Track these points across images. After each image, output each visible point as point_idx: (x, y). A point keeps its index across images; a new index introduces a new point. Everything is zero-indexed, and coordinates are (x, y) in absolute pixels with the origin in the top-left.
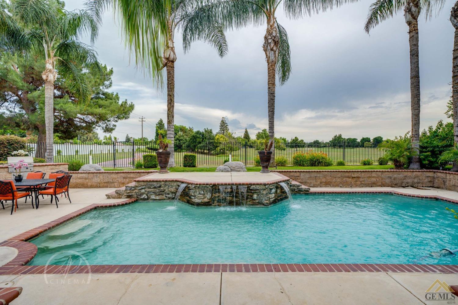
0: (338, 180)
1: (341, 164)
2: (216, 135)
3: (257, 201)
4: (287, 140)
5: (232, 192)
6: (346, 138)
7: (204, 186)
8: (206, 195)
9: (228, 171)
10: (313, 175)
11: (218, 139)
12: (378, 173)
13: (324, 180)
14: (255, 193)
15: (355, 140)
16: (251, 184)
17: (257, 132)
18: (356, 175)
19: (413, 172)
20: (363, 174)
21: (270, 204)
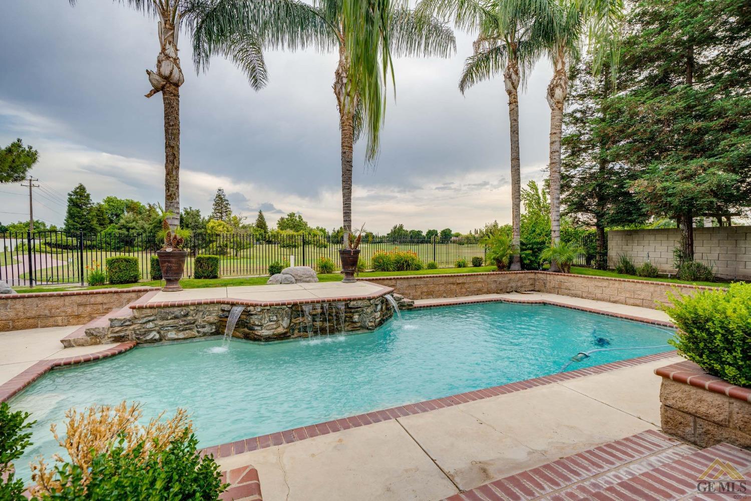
0: (442, 288)
1: (432, 266)
2: (209, 221)
3: (359, 324)
4: (326, 231)
5: (323, 313)
6: (409, 230)
7: (278, 307)
8: (281, 322)
9: (292, 283)
10: (413, 282)
11: (212, 227)
12: (483, 276)
13: (425, 289)
14: (356, 312)
15: (419, 233)
16: (350, 300)
17: (278, 217)
18: (461, 280)
19: (517, 273)
20: (469, 279)
21: (376, 327)
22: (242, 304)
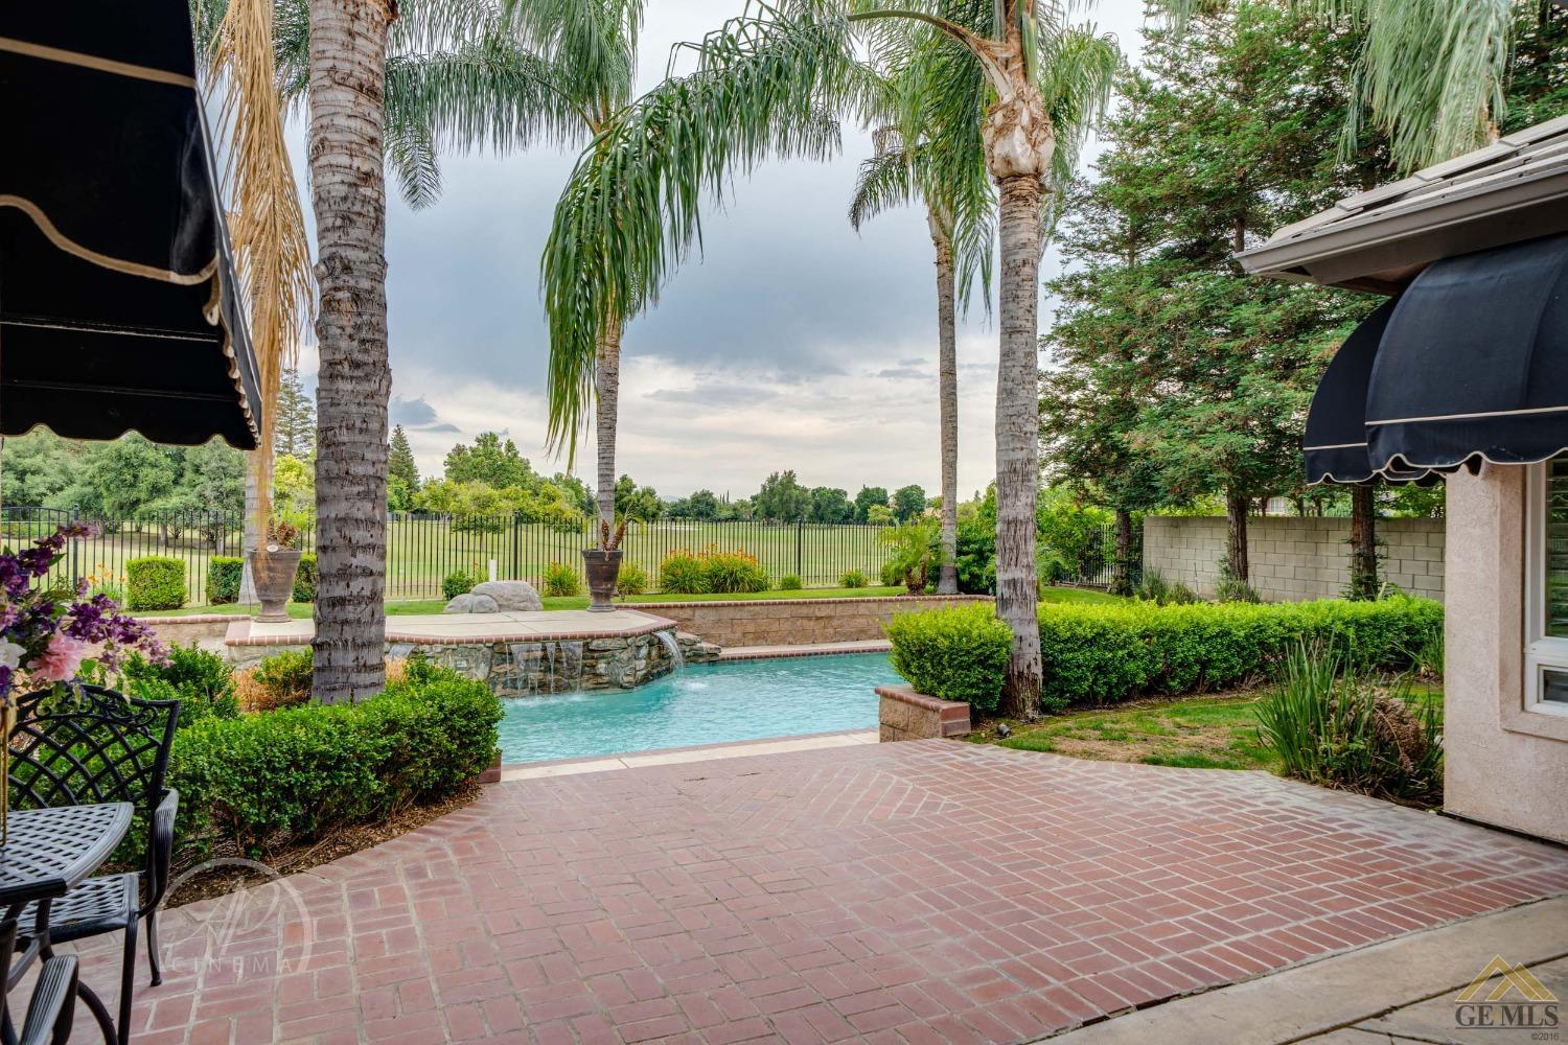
0: (786, 626)
1: (792, 585)
3: (606, 679)
5: (545, 658)
7: (470, 646)
8: (474, 670)
9: (491, 611)
10: (727, 614)
12: (870, 605)
13: (751, 628)
14: (603, 657)
15: (838, 494)
16: (592, 637)
18: (824, 611)
19: (942, 600)
20: (840, 608)
21: (637, 684)
22: (410, 641)
